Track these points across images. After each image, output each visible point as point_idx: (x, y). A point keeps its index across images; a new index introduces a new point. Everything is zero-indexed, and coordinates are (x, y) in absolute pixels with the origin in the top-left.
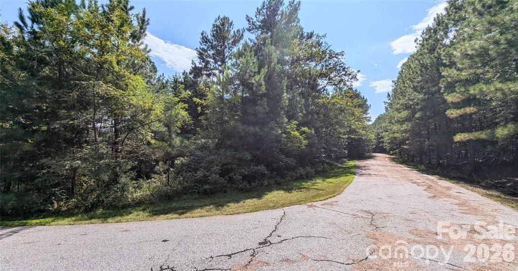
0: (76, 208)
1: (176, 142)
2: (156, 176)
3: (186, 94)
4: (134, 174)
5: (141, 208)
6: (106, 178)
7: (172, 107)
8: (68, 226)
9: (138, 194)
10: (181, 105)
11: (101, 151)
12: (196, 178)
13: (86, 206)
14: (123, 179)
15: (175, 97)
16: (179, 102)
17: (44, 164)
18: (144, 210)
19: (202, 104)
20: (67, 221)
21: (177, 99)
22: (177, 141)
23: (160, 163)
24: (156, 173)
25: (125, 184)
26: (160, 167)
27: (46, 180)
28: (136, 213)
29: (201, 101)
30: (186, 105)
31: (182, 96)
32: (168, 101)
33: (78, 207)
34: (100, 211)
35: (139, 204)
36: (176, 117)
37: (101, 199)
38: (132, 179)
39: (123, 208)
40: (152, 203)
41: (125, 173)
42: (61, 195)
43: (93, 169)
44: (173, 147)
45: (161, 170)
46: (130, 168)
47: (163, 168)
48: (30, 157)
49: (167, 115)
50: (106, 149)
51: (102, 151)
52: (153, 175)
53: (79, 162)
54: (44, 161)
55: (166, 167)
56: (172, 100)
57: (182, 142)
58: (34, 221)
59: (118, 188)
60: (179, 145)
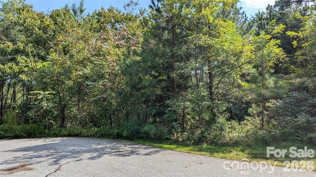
0: (188, 140)
1: (269, 83)
2: (249, 118)
3: (280, 28)
4: (227, 115)
5: (239, 149)
6: (207, 118)
7: (264, 46)
8: (188, 154)
9: (235, 135)
10: (273, 42)
11: (202, 94)
12: (296, 123)
13: (195, 140)
14: (221, 119)
15: (267, 34)
16: (270, 39)
17: (168, 104)
18: (242, 151)
19: (298, 37)
20: (185, 149)
21: (269, 37)
22: (271, 81)
23: (253, 106)
24: (249, 115)
25: (223, 124)
26: (253, 109)
27: (169, 116)
28: (235, 152)
29: (297, 34)
30: (279, 41)
31: (275, 31)
32: (259, 41)
33: (189, 139)
34: (205, 145)
35: (236, 144)
36: (268, 56)
37: (205, 135)
38: (227, 120)
39: (223, 146)
40: (249, 146)
41: (221, 114)
42: (178, 128)
43: (198, 109)
44: (267, 88)
45: (255, 112)
46: (225, 109)
47: (256, 110)
48: (160, 99)
49: (259, 55)
50: (206, 92)
51: (204, 94)
52: (246, 117)
53: (188, 103)
54: (168, 102)
55: (260, 109)
56: (263, 39)
57: (276, 82)
58: (166, 146)
59: (217, 127)
60: (273, 86)
